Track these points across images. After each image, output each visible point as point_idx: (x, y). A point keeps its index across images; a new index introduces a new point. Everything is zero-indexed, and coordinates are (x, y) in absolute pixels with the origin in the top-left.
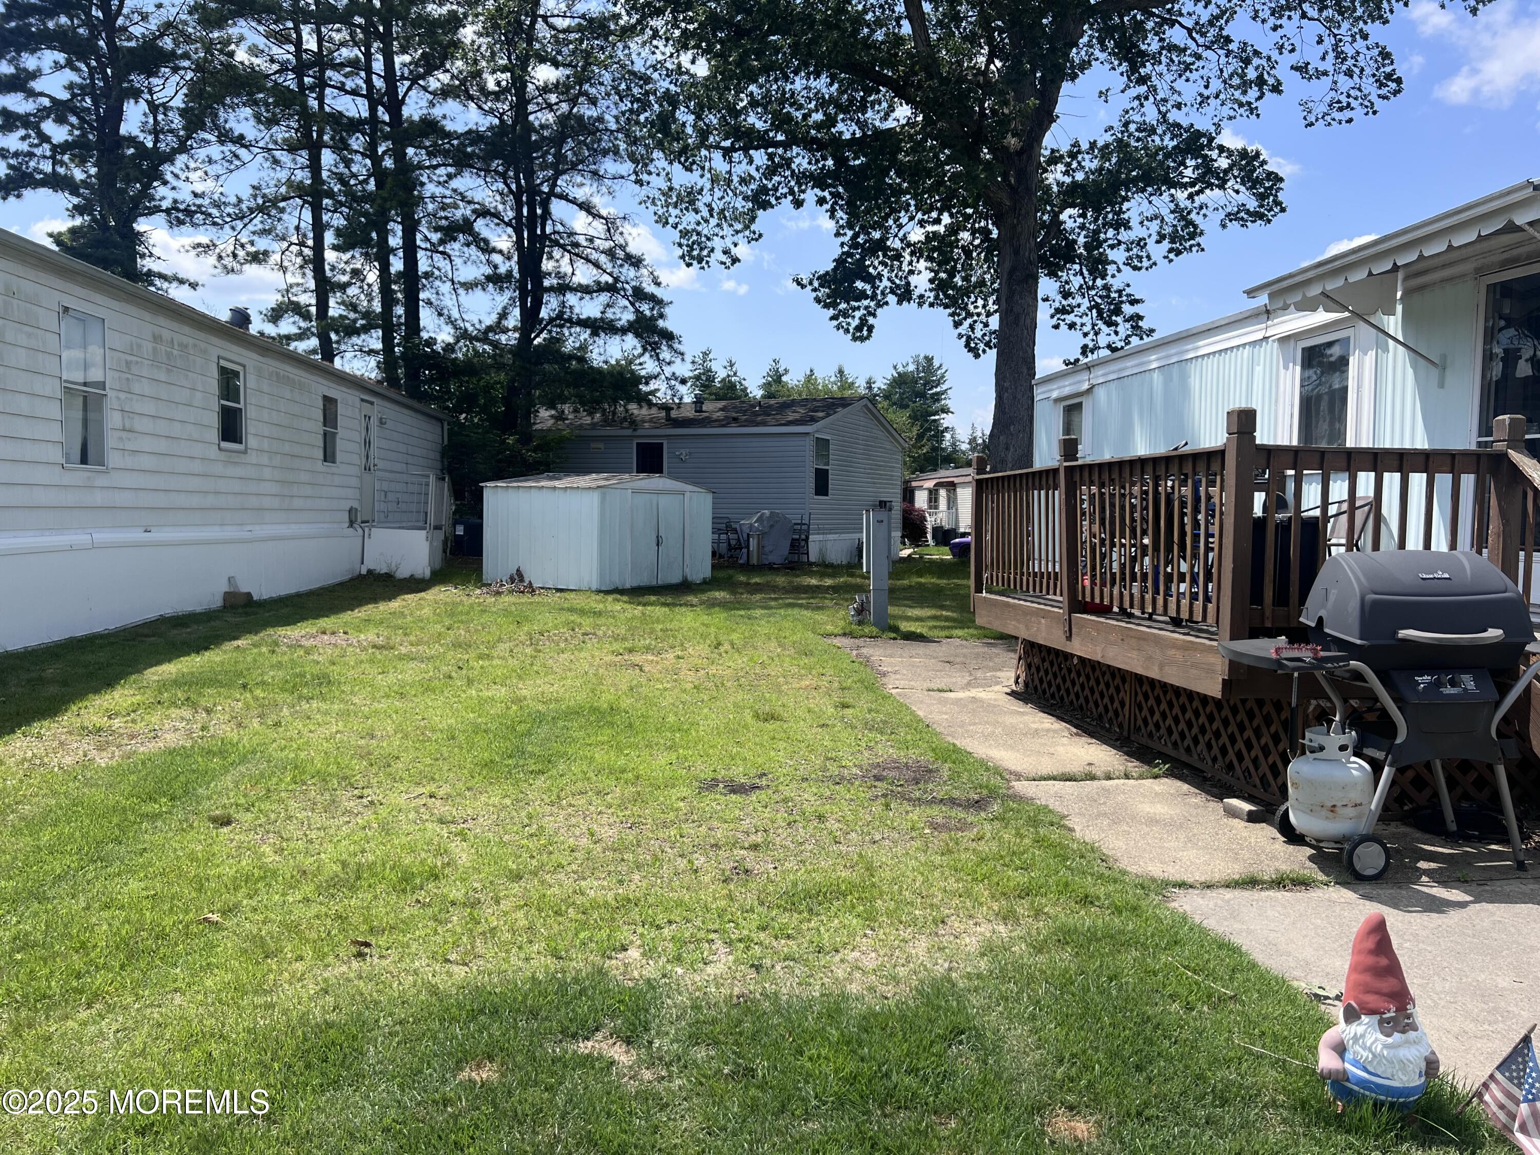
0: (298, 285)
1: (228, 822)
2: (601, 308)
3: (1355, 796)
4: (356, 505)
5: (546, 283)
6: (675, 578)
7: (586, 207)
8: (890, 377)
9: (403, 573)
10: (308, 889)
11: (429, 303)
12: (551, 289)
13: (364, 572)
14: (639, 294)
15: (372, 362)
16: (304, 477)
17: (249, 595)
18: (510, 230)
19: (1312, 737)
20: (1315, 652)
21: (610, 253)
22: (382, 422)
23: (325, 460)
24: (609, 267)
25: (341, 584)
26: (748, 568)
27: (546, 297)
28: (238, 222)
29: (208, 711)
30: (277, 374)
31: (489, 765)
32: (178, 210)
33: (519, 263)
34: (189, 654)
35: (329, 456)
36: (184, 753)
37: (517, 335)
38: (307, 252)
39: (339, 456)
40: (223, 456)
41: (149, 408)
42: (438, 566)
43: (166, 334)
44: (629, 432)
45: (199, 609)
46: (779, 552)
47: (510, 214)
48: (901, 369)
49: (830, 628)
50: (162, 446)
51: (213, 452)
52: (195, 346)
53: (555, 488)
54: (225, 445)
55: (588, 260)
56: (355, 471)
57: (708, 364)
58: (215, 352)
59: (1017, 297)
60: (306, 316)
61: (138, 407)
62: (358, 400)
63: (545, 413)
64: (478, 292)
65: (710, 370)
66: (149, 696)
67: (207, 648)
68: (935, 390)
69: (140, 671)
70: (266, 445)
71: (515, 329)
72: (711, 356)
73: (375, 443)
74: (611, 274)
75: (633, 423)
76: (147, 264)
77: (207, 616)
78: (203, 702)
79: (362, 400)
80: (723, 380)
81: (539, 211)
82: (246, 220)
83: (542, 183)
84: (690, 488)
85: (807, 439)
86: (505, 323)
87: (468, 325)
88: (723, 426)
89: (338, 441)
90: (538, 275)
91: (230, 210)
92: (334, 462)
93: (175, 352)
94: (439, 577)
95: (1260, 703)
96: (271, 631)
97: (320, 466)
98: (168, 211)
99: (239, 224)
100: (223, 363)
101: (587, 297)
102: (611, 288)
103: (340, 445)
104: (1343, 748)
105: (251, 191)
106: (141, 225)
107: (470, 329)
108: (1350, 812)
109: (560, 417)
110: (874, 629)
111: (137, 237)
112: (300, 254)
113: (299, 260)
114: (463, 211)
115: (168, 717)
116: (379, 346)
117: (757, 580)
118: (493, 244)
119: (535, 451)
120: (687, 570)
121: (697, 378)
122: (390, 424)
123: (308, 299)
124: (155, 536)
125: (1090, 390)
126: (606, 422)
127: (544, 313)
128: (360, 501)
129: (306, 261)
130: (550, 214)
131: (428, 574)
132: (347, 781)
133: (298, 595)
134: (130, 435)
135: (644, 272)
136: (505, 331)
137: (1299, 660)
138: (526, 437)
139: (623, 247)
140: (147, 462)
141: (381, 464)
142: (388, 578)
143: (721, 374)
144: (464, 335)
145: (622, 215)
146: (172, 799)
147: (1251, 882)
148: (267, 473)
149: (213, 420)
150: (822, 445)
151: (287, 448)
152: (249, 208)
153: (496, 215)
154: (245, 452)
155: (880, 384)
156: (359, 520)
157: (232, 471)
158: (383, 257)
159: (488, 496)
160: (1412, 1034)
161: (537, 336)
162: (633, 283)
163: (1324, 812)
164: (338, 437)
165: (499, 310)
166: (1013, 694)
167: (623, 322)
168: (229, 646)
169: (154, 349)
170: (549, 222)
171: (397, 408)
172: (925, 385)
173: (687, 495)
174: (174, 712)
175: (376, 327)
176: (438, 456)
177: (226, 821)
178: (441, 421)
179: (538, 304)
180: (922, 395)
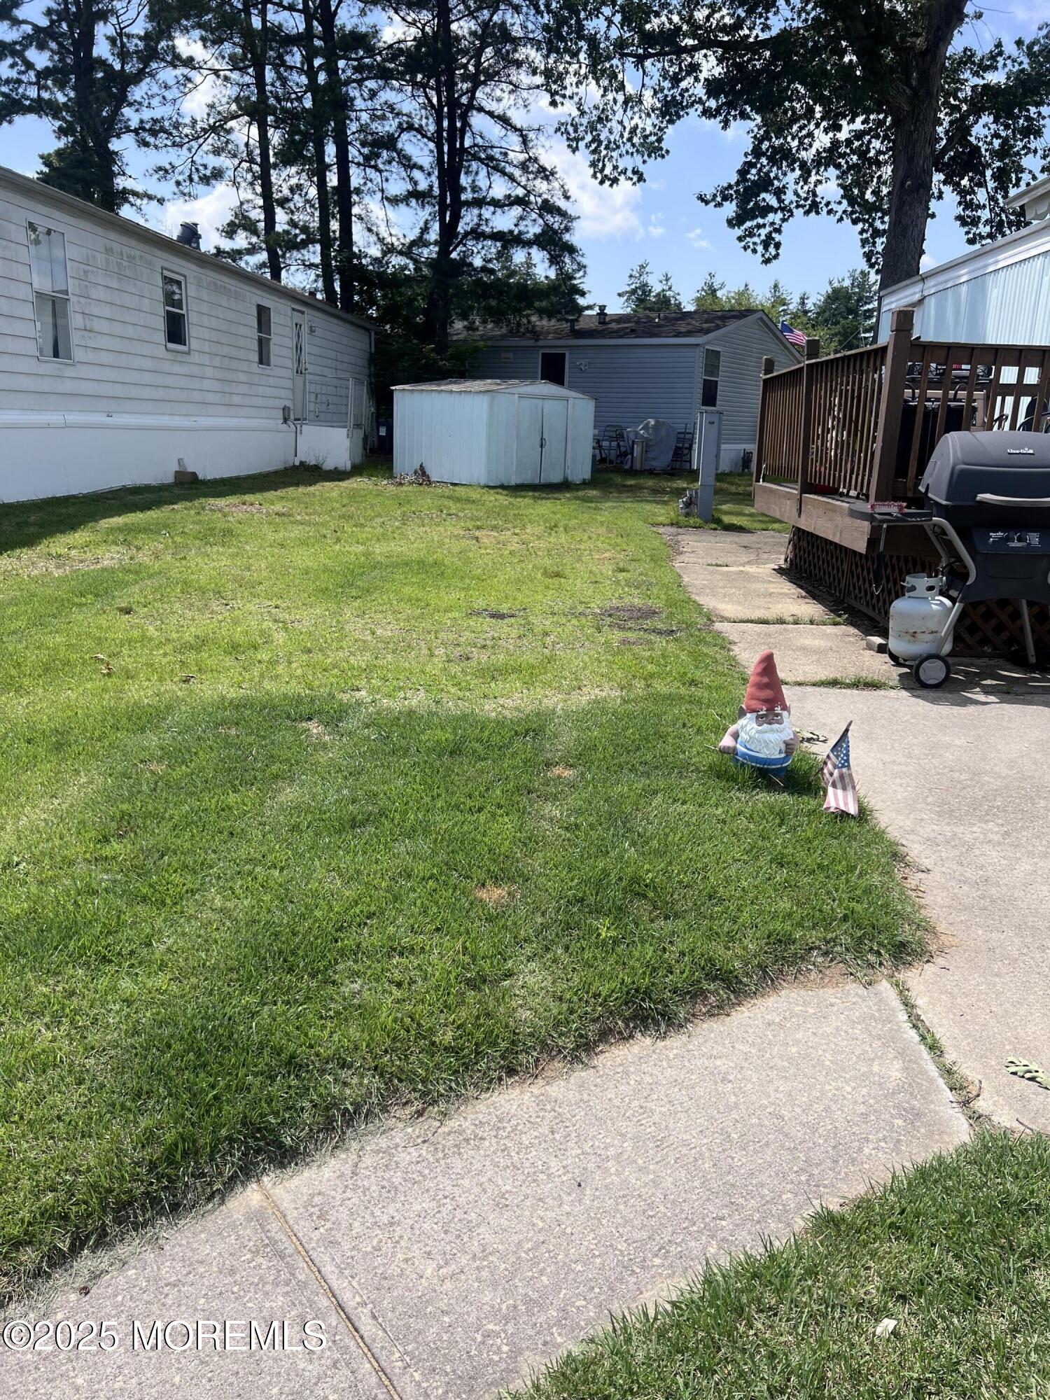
0: (248, 201)
1: (128, 613)
2: (515, 221)
3: (932, 625)
4: (289, 404)
5: (463, 197)
6: (556, 478)
7: (504, 120)
8: (824, 293)
9: (329, 465)
10: (168, 648)
11: (360, 218)
12: (468, 204)
13: (297, 463)
14: (548, 207)
15: (312, 274)
16: (242, 377)
17: (194, 474)
18: (432, 145)
19: (910, 580)
20: (901, 508)
21: (524, 166)
22: (312, 330)
23: (261, 362)
24: (523, 181)
25: (276, 472)
26: (632, 473)
27: (463, 212)
28: (193, 143)
29: (139, 549)
30: (215, 284)
31: (325, 591)
32: (144, 129)
33: (439, 177)
34: (135, 512)
35: (263, 359)
36: (112, 570)
37: (437, 249)
38: (256, 168)
39: (273, 360)
40: (169, 356)
41: (106, 311)
42: (358, 460)
43: (116, 247)
44: (531, 343)
45: (154, 483)
46: (663, 459)
47: (432, 128)
48: (836, 285)
49: (661, 519)
50: (116, 344)
51: (161, 351)
52: (141, 257)
53: (451, 391)
54: (171, 346)
55: (504, 173)
56: (288, 373)
57: (644, 278)
58: (159, 263)
59: (907, 208)
60: (255, 232)
61: (96, 310)
62: (289, 311)
63: (459, 325)
64: (402, 207)
65: (646, 285)
66: (99, 537)
67: (149, 509)
68: (866, 308)
69: (96, 521)
70: (206, 348)
71: (436, 243)
72: (647, 269)
73: (307, 348)
74: (524, 187)
75: (535, 334)
76: (121, 183)
77: (161, 488)
78: (136, 543)
79: (294, 309)
80: (658, 295)
81: (459, 125)
82: (201, 140)
83: (461, 96)
84: (573, 394)
85: (698, 350)
86: (426, 236)
87: (394, 239)
88: (621, 337)
89: (272, 346)
90: (457, 189)
91: (187, 131)
92: (269, 364)
93: (125, 263)
94: (356, 470)
95: (899, 558)
96: (203, 500)
97: (255, 367)
98: (136, 131)
99: (194, 144)
100: (166, 273)
101: (499, 211)
102: (521, 201)
103: (274, 350)
104: (931, 588)
105: (207, 110)
106: (114, 145)
107: (396, 243)
108: (928, 637)
109: (471, 328)
110: (698, 520)
111: (110, 158)
112: (250, 170)
113: (249, 177)
114: (390, 126)
115: (109, 551)
116: (317, 259)
117: (632, 482)
118: (415, 159)
119: (448, 360)
120: (568, 472)
121: (634, 292)
122: (319, 332)
123: (257, 215)
124: (117, 420)
125: (921, 301)
126: (513, 333)
127: (461, 228)
128: (293, 401)
129: (255, 178)
130: (470, 126)
131: (349, 467)
132: (219, 594)
133: (238, 478)
134: (91, 334)
135: (556, 184)
136: (426, 244)
137: (889, 514)
138: (442, 347)
139: (536, 160)
140: (105, 358)
141: (311, 369)
142: (317, 468)
143: (657, 288)
144: (389, 250)
145: (536, 127)
146: (97, 595)
147: (834, 683)
148: (209, 372)
149: (160, 324)
150: (713, 360)
151: (226, 350)
152: (203, 129)
153: (420, 130)
154: (188, 353)
155: (815, 299)
156: (292, 417)
157: (177, 368)
158: (320, 172)
159: (397, 398)
160: (776, 726)
161: (454, 249)
162: (545, 196)
163: (908, 637)
164: (272, 342)
165: (422, 224)
166: (780, 571)
167: (530, 236)
168: (167, 508)
169: (107, 260)
170: (468, 135)
171: (327, 318)
172: (858, 301)
173: (571, 401)
174: (114, 548)
175: (313, 242)
176: (366, 363)
177: (128, 611)
178: (368, 330)
179: (456, 218)
180: (853, 311)
